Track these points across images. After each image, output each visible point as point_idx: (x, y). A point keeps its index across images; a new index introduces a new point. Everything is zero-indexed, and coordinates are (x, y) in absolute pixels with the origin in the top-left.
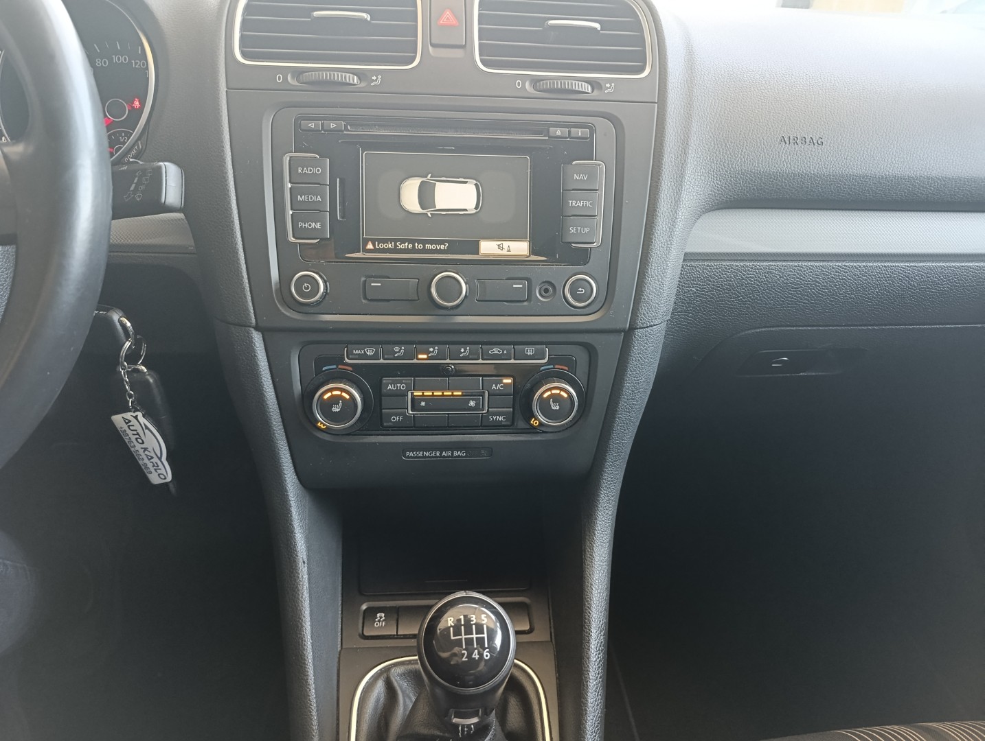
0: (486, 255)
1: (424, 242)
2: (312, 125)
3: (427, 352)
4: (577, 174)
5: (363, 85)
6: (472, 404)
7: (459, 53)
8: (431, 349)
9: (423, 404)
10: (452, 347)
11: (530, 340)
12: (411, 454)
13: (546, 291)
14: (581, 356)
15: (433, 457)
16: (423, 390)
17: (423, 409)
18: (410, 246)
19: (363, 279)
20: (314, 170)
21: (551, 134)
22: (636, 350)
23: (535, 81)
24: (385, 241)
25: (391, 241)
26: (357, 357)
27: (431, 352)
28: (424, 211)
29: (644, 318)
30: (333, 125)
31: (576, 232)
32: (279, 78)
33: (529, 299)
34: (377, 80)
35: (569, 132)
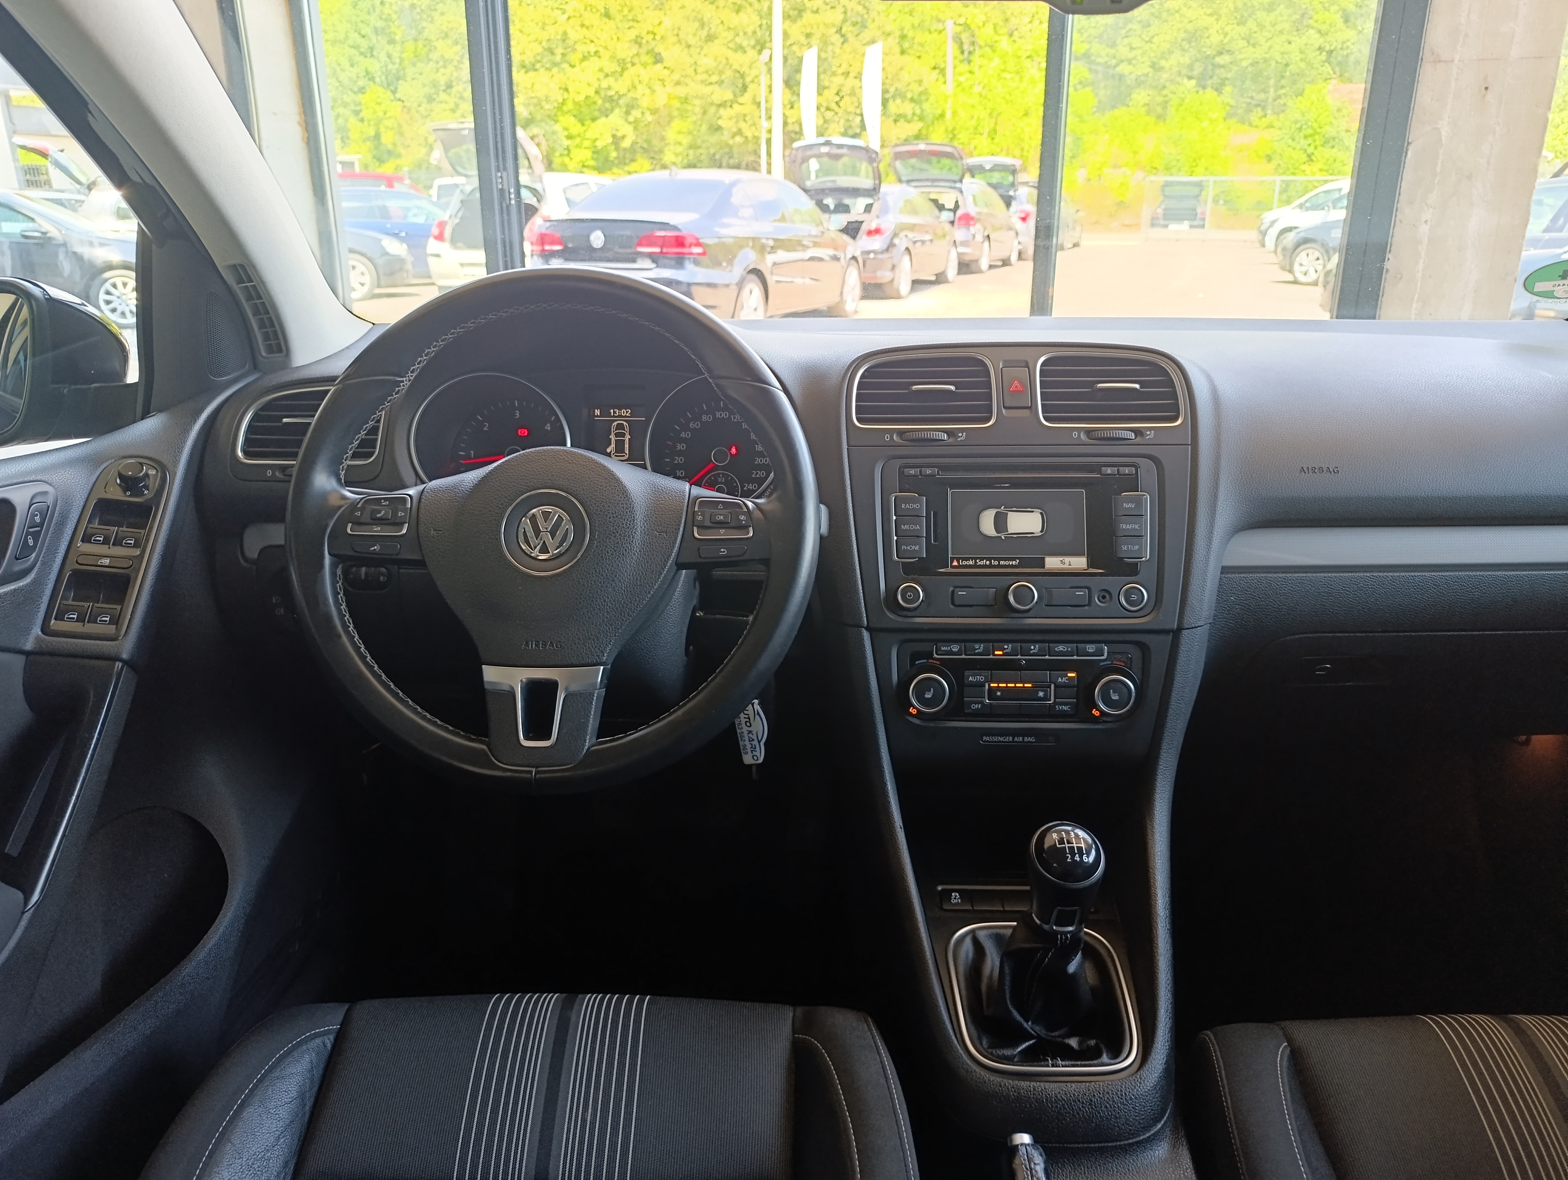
0: (1051, 569)
1: (999, 559)
2: (912, 472)
3: (1002, 649)
4: (1126, 502)
5: (951, 440)
6: (1041, 694)
7: (1026, 413)
8: (1006, 647)
9: (999, 694)
10: (1023, 645)
11: (1091, 639)
12: (987, 739)
13: (1104, 597)
14: (1134, 653)
15: (1006, 742)
16: (998, 683)
17: (998, 698)
18: (988, 563)
19: (951, 589)
20: (915, 506)
21: (1103, 473)
22: (1183, 649)
23: (1088, 432)
24: (967, 559)
25: (972, 559)
26: (944, 653)
27: (1005, 649)
28: (999, 535)
29: (1188, 621)
30: (929, 471)
31: (1126, 548)
32: (887, 438)
33: (1089, 605)
34: (962, 437)
35: (1118, 470)
